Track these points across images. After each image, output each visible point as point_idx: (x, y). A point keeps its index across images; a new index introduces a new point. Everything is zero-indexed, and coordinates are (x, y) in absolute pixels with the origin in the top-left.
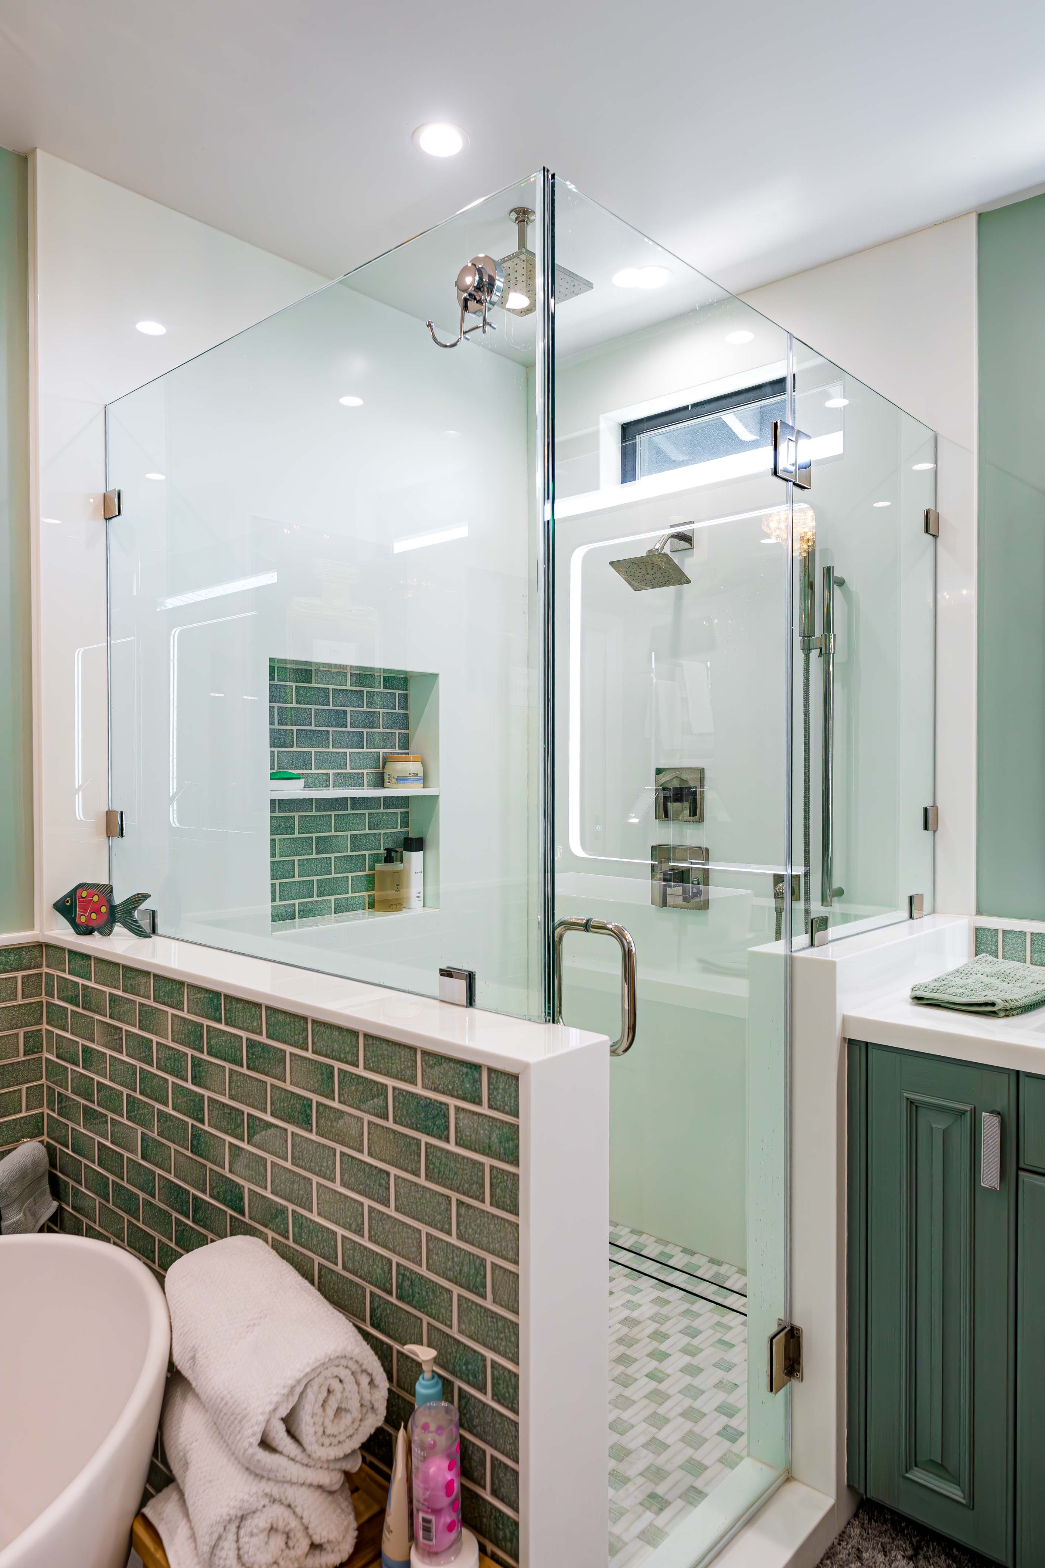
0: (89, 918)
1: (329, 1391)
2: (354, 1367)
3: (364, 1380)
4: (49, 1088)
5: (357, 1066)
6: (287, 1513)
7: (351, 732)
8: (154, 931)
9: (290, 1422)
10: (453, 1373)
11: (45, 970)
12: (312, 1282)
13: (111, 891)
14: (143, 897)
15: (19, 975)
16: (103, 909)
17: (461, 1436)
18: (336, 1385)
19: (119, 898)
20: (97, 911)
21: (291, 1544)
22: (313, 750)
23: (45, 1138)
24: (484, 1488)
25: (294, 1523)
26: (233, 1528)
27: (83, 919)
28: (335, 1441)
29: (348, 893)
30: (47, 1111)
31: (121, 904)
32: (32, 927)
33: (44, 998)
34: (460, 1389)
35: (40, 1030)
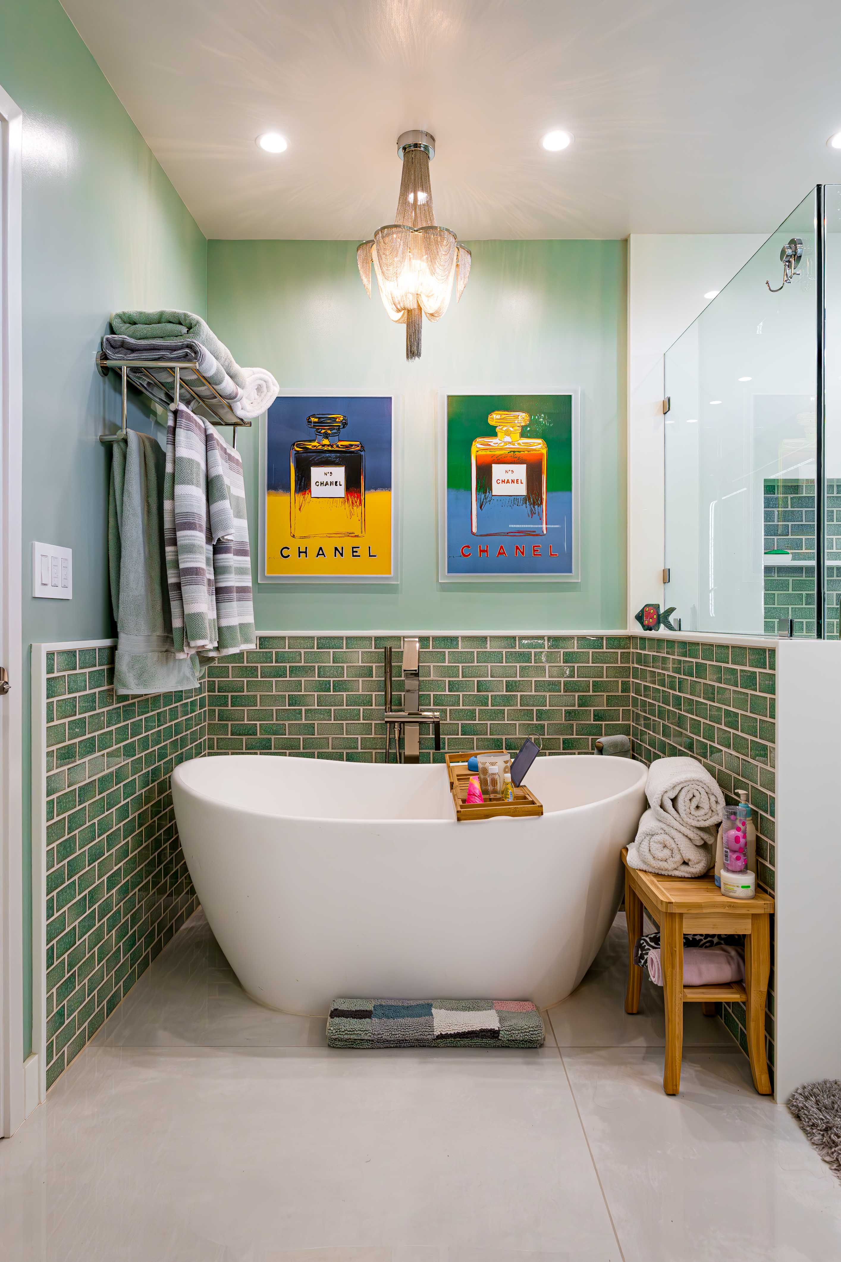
0: (649, 621)
1: (694, 796)
2: (707, 790)
3: (713, 799)
4: (633, 711)
5: (729, 663)
6: (671, 841)
7: (837, 525)
8: (680, 630)
9: (674, 800)
10: (758, 808)
11: (632, 650)
12: (715, 779)
13: (659, 607)
14: (672, 610)
15: (619, 651)
16: (655, 617)
17: (757, 836)
18: (697, 794)
19: (662, 611)
20: (652, 618)
21: (673, 855)
22: (804, 537)
23: (631, 737)
24: (767, 861)
25: (674, 846)
26: (648, 838)
27: (646, 622)
28: (696, 819)
29: (833, 633)
30: (632, 723)
31: (663, 613)
32: (626, 628)
33: (631, 665)
34: (760, 814)
35: (629, 681)
